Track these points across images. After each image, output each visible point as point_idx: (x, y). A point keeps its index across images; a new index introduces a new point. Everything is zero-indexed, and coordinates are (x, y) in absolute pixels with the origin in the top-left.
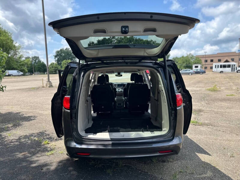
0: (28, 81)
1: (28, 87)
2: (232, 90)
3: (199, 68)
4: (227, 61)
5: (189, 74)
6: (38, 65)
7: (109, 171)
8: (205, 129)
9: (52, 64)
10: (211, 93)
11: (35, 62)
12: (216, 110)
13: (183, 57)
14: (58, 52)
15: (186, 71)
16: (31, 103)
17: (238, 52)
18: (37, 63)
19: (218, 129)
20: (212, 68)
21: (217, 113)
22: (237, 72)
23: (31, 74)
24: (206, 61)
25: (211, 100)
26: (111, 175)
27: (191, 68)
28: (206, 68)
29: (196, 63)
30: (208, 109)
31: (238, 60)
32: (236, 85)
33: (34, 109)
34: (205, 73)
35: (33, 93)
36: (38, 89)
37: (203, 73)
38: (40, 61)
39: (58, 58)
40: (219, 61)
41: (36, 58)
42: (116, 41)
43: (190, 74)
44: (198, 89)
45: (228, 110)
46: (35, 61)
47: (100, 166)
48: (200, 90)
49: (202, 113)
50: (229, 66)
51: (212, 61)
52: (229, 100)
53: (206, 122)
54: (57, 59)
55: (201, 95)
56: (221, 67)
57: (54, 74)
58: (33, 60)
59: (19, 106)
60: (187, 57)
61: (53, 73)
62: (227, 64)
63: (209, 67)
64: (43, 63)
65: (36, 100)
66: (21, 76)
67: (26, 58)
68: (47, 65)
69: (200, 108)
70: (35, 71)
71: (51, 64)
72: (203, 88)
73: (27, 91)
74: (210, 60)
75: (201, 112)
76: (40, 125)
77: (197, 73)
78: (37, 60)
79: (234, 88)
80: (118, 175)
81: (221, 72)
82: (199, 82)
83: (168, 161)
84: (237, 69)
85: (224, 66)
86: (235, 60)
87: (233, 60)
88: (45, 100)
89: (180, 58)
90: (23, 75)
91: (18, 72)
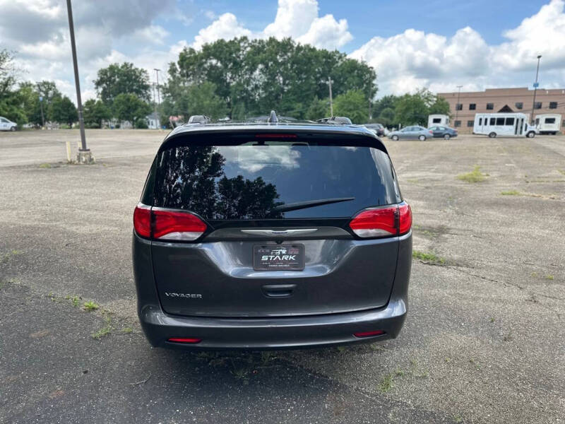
0: (31, 145)
1: (31, 161)
2: (514, 180)
3: (442, 125)
4: (506, 109)
5: (418, 138)
6: (54, 105)
7: (241, 374)
8: (452, 275)
9: (90, 103)
10: (467, 187)
11: (46, 97)
12: (477, 229)
13: (407, 96)
14: (103, 72)
15: (413, 130)
16: (43, 204)
17: (534, 89)
18: (50, 99)
19: (481, 275)
20: (471, 124)
21: (479, 236)
22: (527, 136)
23: (37, 128)
24: (460, 108)
25: (468, 204)
26: (246, 383)
27: (424, 123)
28: (458, 124)
29: (435, 113)
30: (459, 226)
31: (532, 107)
32: (524, 168)
33: (51, 220)
34: (456, 136)
35: (44, 177)
36: (56, 166)
37: (451, 136)
38: (57, 95)
39: (104, 89)
40: (490, 107)
41: (49, 86)
42: (248, 49)
43: (422, 138)
44: (439, 176)
45: (503, 230)
46: (46, 93)
47: (221, 361)
48: (443, 179)
49: (446, 236)
50: (510, 122)
51: (473, 107)
52: (507, 204)
53: (456, 257)
54: (101, 90)
55: (445, 191)
56: (492, 122)
57: (96, 127)
58: (40, 90)
59: (14, 212)
60: (417, 95)
61: (94, 124)
62: (506, 116)
63: (464, 121)
64: (66, 99)
65: (55, 196)
66: (11, 130)
67: (22, 85)
68: (76, 106)
69: (443, 223)
70: (47, 120)
71: (88, 103)
72: (450, 173)
73: (32, 171)
74: (468, 106)
75: (443, 233)
76: (71, 261)
77: (438, 135)
78: (51, 92)
79: (519, 175)
80: (261, 384)
81: (493, 135)
82: (442, 158)
83: (372, 350)
84: (528, 130)
85: (500, 122)
86: (524, 108)
87: (520, 107)
88: (77, 197)
89: (402, 98)
90: (18, 129)
91: (3, 121)
